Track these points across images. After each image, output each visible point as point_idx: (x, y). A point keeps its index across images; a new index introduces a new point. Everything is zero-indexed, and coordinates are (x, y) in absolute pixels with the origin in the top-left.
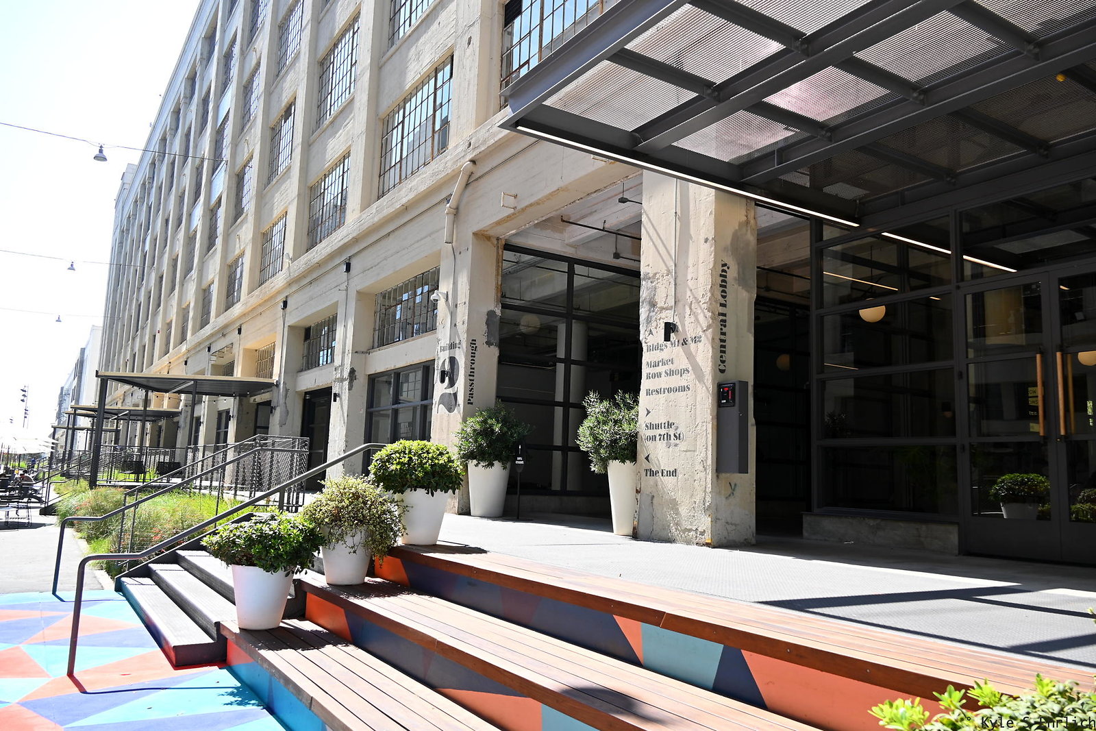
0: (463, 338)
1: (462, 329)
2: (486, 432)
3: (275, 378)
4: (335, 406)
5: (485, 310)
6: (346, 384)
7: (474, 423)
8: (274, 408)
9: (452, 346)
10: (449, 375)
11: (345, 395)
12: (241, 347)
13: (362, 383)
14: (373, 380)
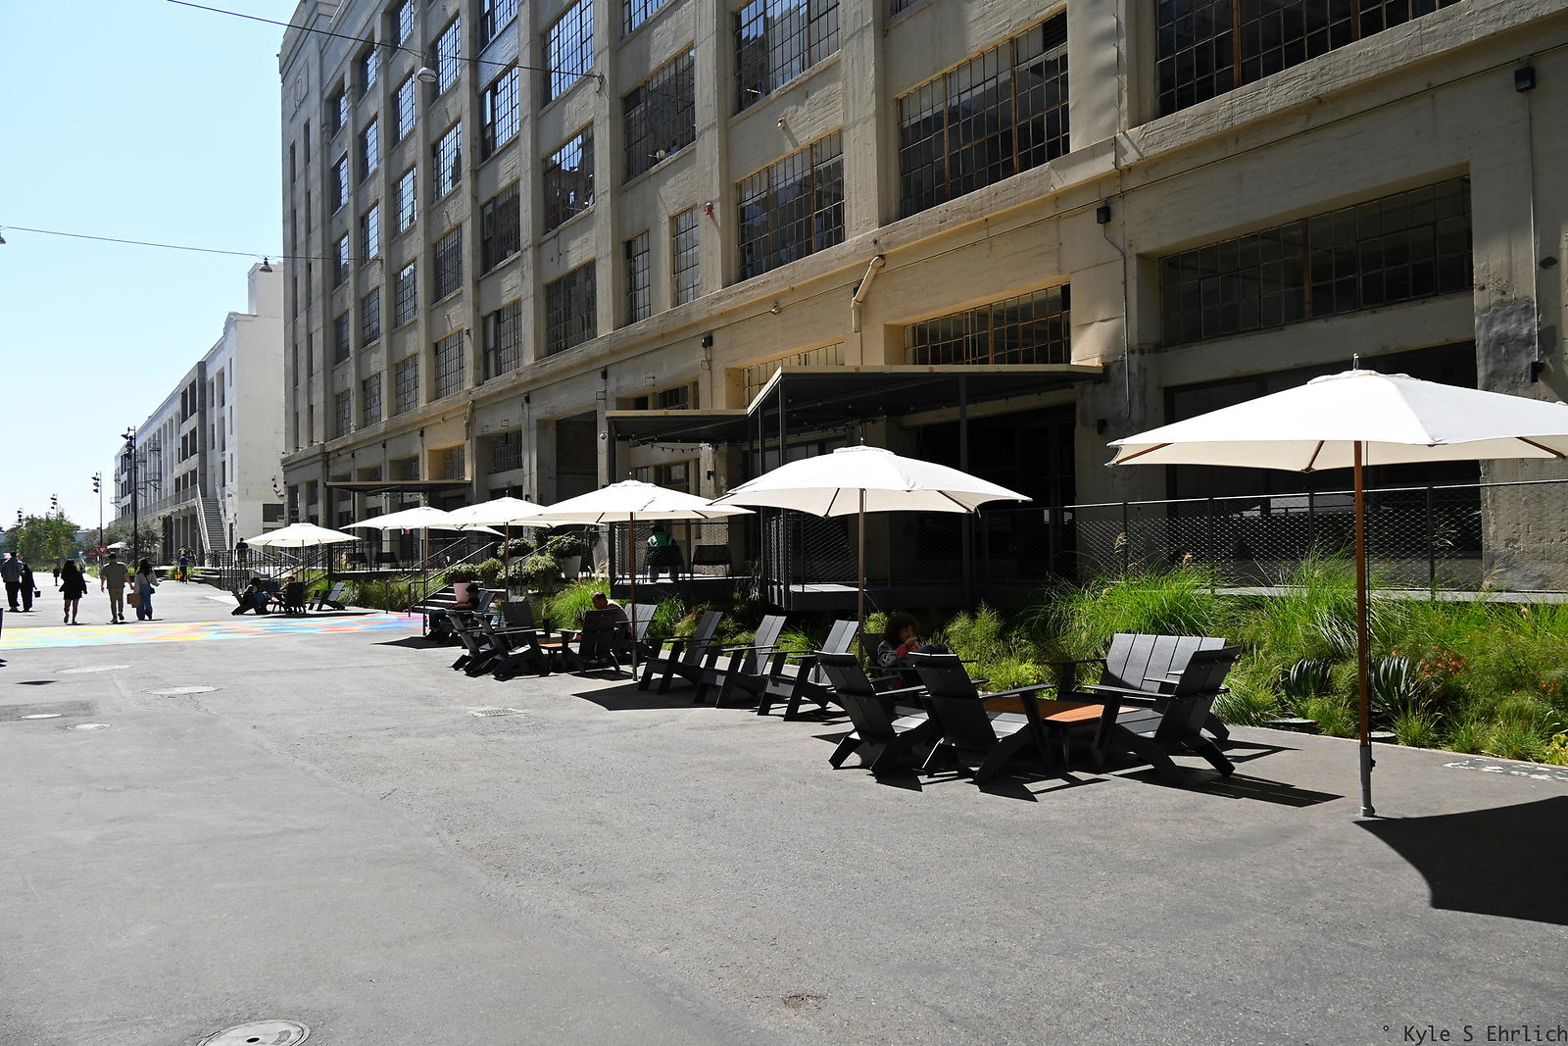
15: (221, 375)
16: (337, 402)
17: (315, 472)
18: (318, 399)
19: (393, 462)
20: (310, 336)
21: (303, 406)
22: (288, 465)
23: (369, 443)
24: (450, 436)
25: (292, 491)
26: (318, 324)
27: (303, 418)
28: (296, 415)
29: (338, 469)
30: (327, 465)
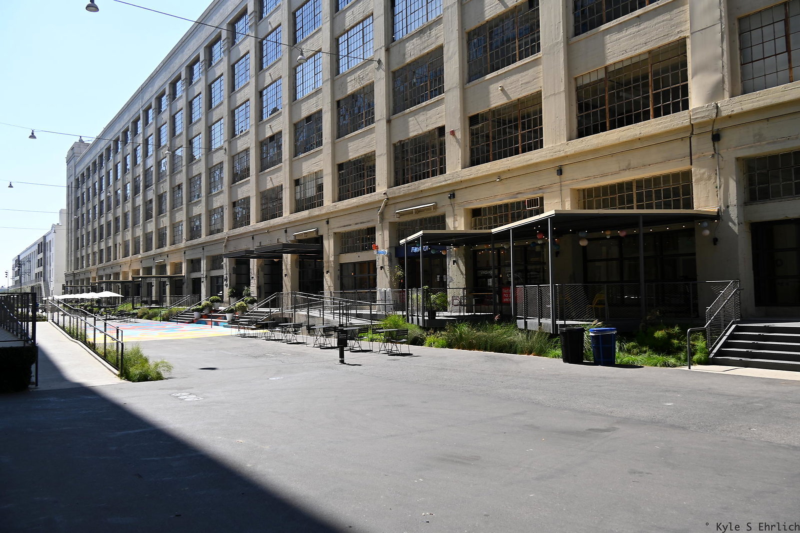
0: (228, 273)
1: (228, 271)
2: (232, 292)
3: (183, 274)
4: (202, 284)
5: (232, 267)
6: (205, 279)
7: (230, 290)
8: (183, 283)
9: (226, 274)
10: (226, 280)
11: (205, 282)
12: (169, 261)
13: (209, 278)
14: (212, 277)
15: (50, 241)
16: (77, 259)
17: (71, 278)
18: (73, 258)
19: (87, 278)
20: (71, 240)
21: (70, 260)
22: (66, 275)
23: (82, 273)
24: (94, 275)
25: (67, 282)
26: (73, 238)
27: (70, 262)
28: (68, 261)
29: (77, 278)
30: (74, 277)
